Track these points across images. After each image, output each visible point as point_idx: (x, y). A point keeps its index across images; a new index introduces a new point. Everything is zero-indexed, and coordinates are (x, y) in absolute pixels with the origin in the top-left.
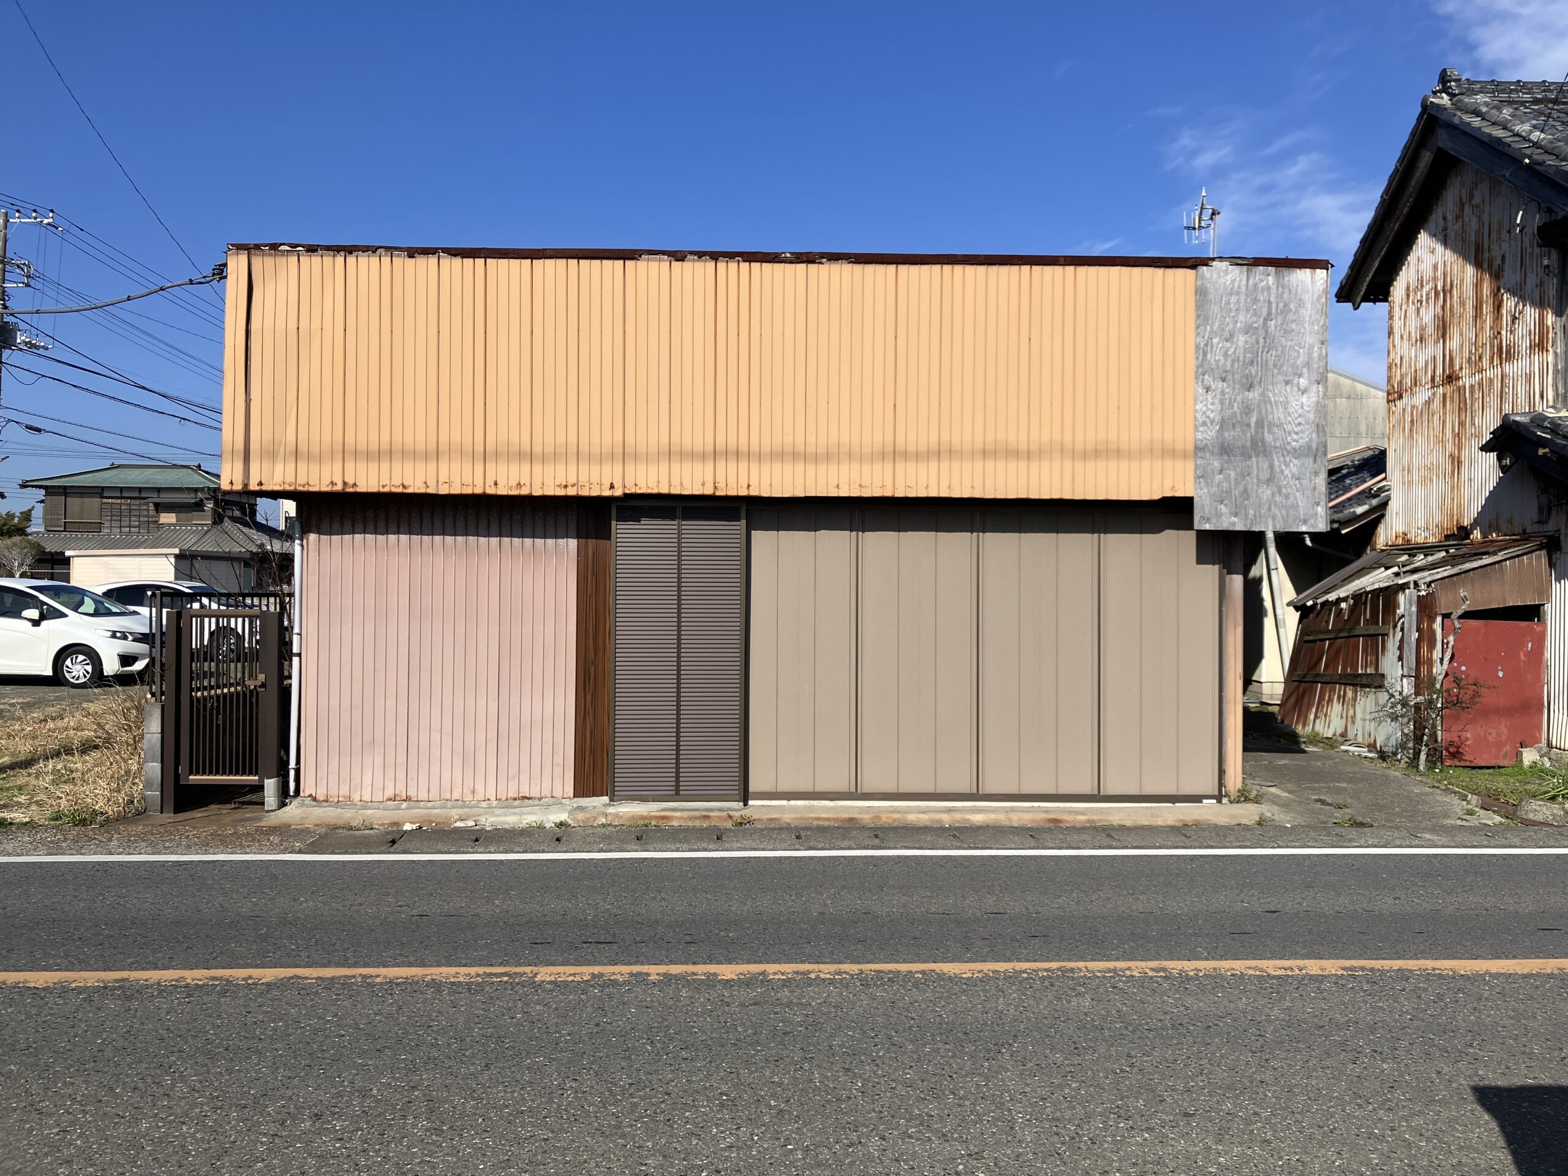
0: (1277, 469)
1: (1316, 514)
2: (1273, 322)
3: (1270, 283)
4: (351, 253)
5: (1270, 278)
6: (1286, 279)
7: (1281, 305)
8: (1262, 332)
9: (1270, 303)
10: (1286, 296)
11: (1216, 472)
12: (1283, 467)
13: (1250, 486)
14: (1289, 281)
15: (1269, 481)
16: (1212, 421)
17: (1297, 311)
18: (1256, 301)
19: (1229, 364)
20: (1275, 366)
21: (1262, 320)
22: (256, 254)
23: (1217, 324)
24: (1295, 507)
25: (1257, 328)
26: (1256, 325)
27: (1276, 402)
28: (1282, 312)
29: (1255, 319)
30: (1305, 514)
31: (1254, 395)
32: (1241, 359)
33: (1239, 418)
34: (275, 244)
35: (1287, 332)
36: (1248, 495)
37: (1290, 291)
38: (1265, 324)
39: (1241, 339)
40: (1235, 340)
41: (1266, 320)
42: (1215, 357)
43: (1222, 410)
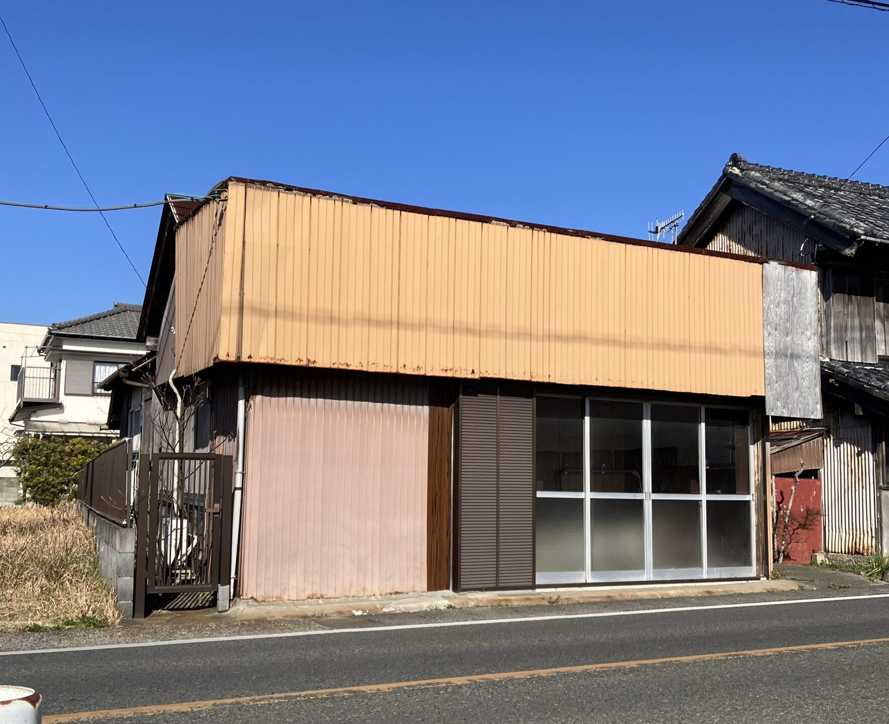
0: (800, 382)
1: (817, 408)
2: (795, 298)
3: (794, 276)
4: (314, 195)
5: (794, 273)
6: (800, 275)
7: (799, 289)
8: (791, 304)
9: (794, 287)
10: (800, 284)
11: (775, 382)
12: (802, 381)
13: (789, 391)
14: (801, 276)
15: (797, 388)
16: (772, 353)
17: (805, 294)
18: (788, 285)
19: (778, 320)
20: (797, 323)
21: (791, 296)
22: (250, 187)
23: (772, 297)
24: (808, 404)
25: (789, 301)
26: (788, 299)
27: (798, 344)
28: (799, 293)
29: (788, 296)
30: (812, 409)
31: (789, 339)
32: (783, 318)
33: (783, 352)
34: (265, 181)
35: (802, 305)
36: (788, 396)
37: (802, 282)
38: (792, 299)
39: (783, 306)
40: (780, 306)
41: (792, 297)
42: (772, 316)
43: (776, 346)
